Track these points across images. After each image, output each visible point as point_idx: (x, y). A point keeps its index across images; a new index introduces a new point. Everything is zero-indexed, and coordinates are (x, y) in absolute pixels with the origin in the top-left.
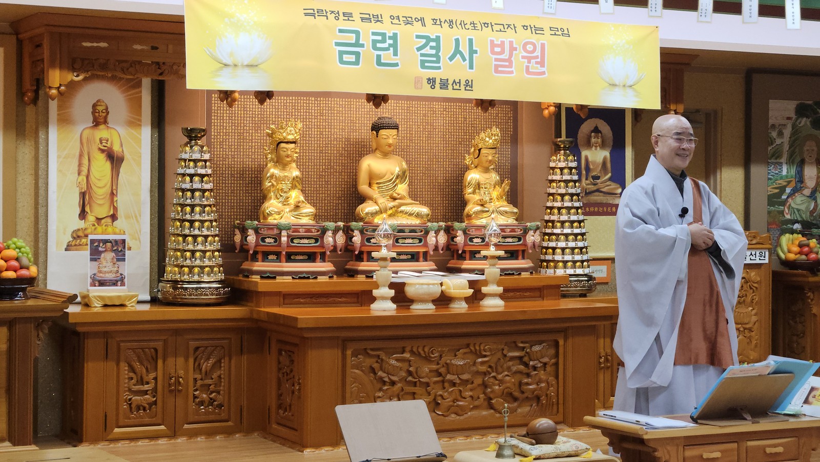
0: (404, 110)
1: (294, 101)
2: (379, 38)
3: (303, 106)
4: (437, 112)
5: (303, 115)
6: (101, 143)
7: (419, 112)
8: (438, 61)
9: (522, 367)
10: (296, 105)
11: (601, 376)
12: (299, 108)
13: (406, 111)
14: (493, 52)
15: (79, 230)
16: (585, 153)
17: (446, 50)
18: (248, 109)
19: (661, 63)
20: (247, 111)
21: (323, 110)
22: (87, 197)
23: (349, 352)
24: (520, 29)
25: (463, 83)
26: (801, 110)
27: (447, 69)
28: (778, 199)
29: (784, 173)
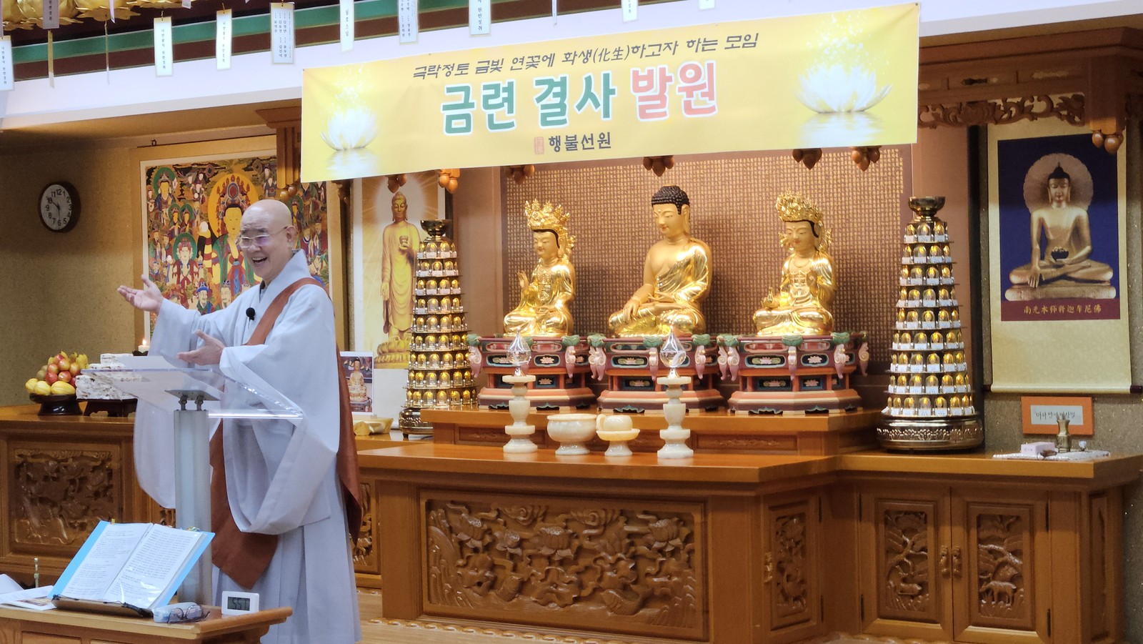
0: (739, 171)
1: (598, 173)
2: (492, 92)
3: (610, 179)
4: (785, 171)
5: (610, 191)
6: (401, 243)
7: (759, 173)
10: (601, 177)
12: (605, 181)
13: (741, 173)
15: (383, 344)
16: (1037, 215)
17: (573, 96)
18: (546, 189)
20: (545, 191)
21: (634, 181)
22: (390, 306)
24: (682, 45)
27: (575, 121)
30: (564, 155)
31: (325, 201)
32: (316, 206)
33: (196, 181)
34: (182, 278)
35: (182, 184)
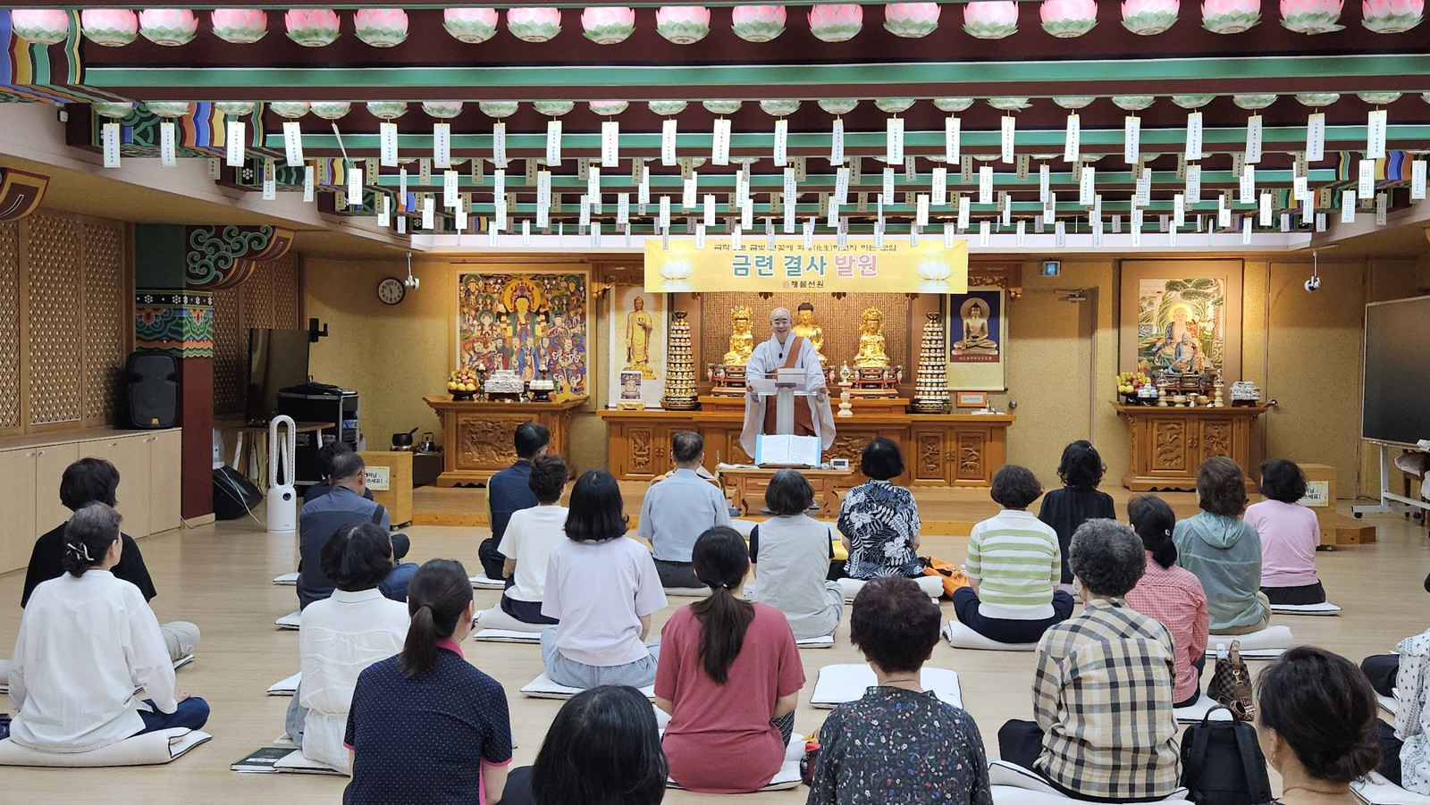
2: (761, 259)
6: (639, 321)
8: (799, 271)
9: (847, 452)
11: (948, 465)
14: (837, 263)
16: (965, 322)
17: (805, 264)
19: (969, 261)
22: (632, 350)
23: (730, 437)
24: (859, 247)
25: (816, 283)
26: (1172, 286)
27: (805, 276)
28: (1149, 351)
29: (1155, 332)
30: (799, 289)
31: (585, 298)
32: (578, 300)
33: (496, 283)
34: (484, 332)
35: (486, 284)
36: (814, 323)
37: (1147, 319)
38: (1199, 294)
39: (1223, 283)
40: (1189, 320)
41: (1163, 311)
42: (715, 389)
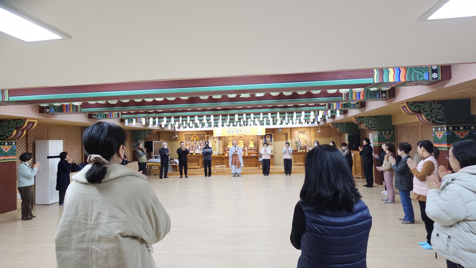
6: (214, 141)
16: (267, 139)
22: (213, 145)
24: (246, 128)
25: (241, 134)
26: (299, 132)
27: (239, 133)
28: (296, 143)
29: (297, 139)
30: (238, 135)
36: (242, 140)
37: (296, 137)
38: (304, 133)
39: (307, 132)
40: (302, 137)
41: (298, 136)
42: (226, 152)
